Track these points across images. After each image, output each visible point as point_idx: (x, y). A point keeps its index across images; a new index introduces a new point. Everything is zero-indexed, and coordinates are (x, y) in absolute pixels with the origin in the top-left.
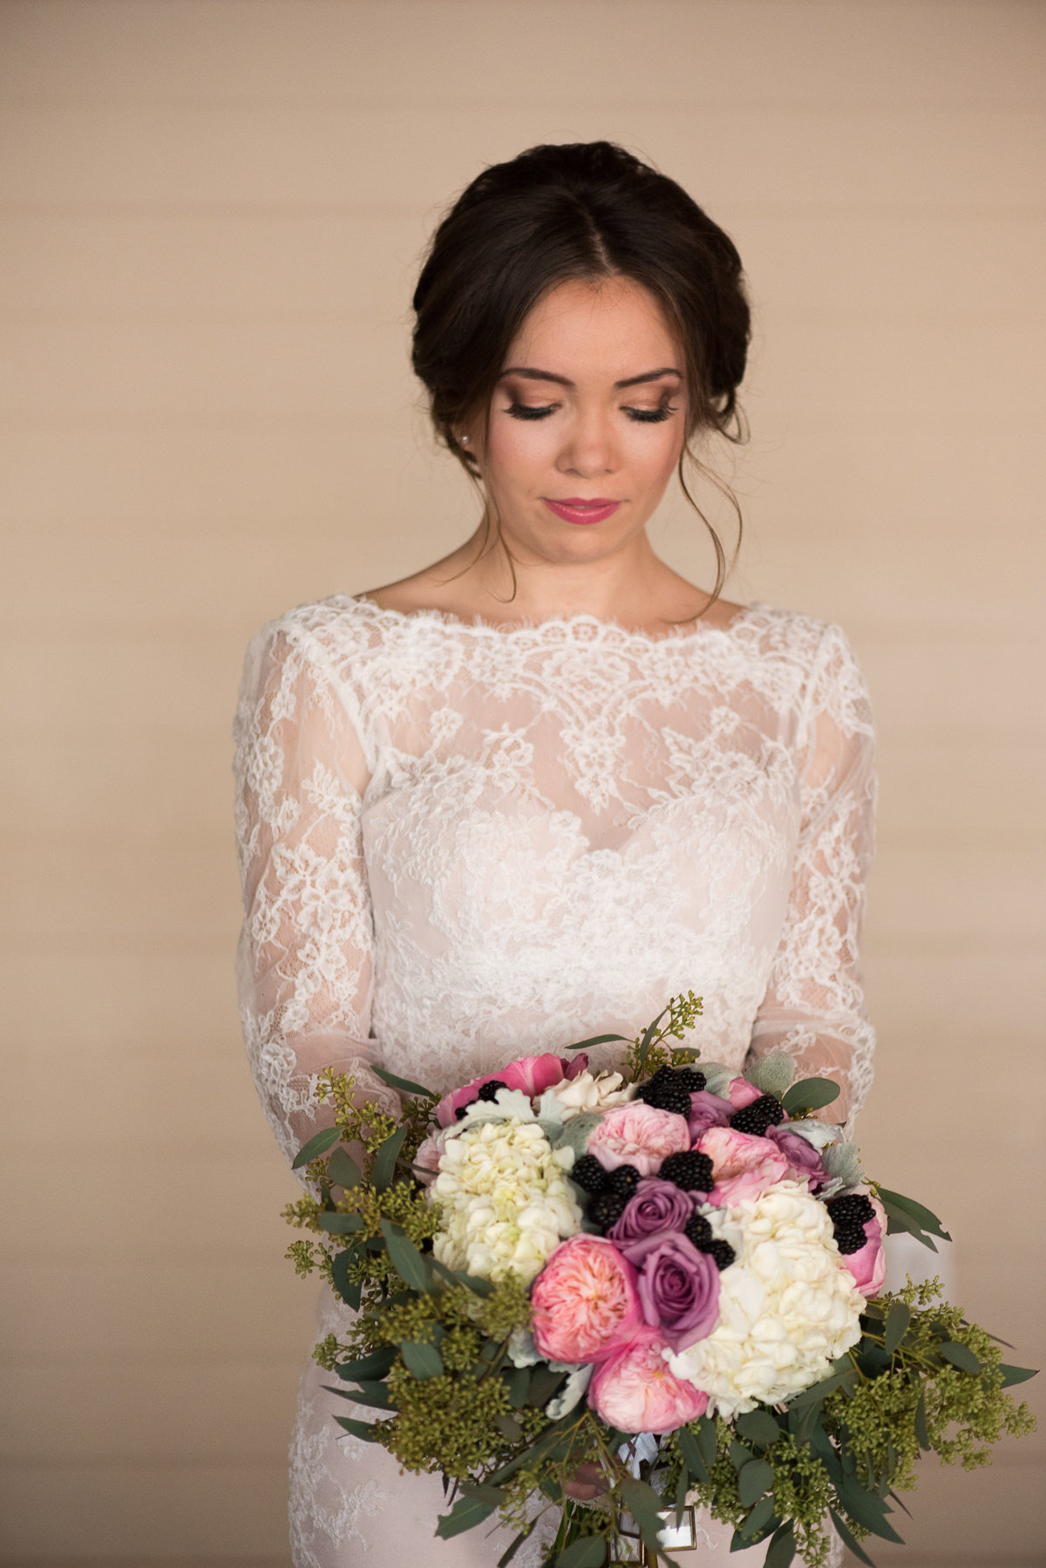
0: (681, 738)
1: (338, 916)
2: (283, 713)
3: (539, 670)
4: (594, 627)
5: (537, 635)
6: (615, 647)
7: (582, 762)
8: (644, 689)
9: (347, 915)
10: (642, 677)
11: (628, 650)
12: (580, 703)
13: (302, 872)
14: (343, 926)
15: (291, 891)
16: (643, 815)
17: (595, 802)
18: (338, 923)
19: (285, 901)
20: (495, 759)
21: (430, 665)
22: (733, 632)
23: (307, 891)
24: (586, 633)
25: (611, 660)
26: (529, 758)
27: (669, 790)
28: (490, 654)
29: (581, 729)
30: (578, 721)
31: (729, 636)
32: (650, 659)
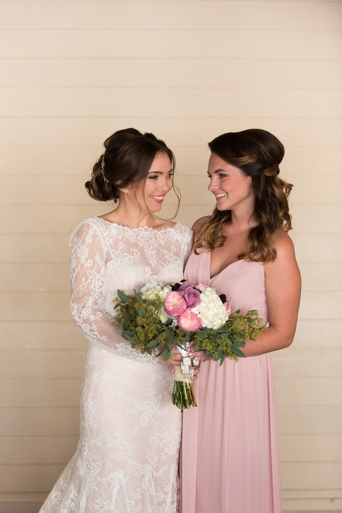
0: (166, 252)
1: (100, 286)
2: (88, 241)
3: (138, 237)
4: (148, 229)
5: (137, 230)
6: (151, 233)
7: (149, 256)
8: (158, 241)
9: (102, 286)
10: (157, 239)
11: (154, 234)
12: (146, 244)
13: (93, 276)
14: (101, 288)
15: (90, 280)
16: (162, 268)
17: (153, 265)
18: (100, 287)
19: (89, 282)
20: (134, 254)
21: (117, 233)
22: (174, 228)
23: (93, 280)
24: (146, 230)
25: (151, 236)
26: (140, 255)
27: (166, 263)
28: (128, 233)
29: (148, 249)
30: (147, 248)
31: (173, 229)
32: (158, 235)
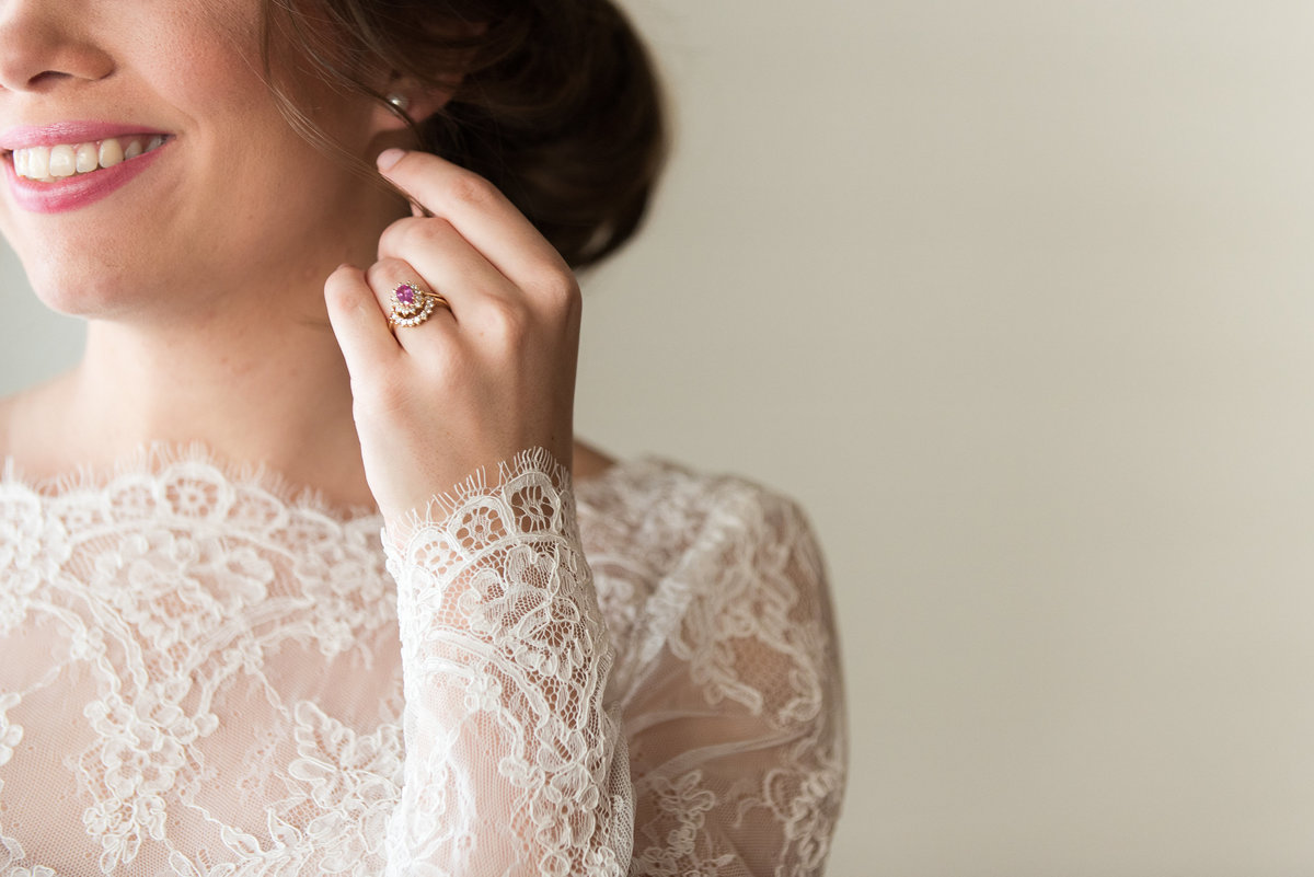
4: (210, 489)
6: (252, 529)
10: (296, 593)
11: (279, 535)
24: (193, 499)
